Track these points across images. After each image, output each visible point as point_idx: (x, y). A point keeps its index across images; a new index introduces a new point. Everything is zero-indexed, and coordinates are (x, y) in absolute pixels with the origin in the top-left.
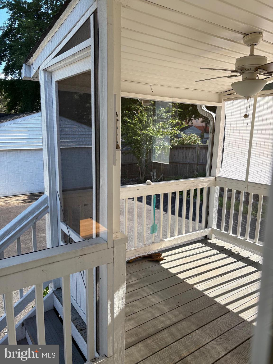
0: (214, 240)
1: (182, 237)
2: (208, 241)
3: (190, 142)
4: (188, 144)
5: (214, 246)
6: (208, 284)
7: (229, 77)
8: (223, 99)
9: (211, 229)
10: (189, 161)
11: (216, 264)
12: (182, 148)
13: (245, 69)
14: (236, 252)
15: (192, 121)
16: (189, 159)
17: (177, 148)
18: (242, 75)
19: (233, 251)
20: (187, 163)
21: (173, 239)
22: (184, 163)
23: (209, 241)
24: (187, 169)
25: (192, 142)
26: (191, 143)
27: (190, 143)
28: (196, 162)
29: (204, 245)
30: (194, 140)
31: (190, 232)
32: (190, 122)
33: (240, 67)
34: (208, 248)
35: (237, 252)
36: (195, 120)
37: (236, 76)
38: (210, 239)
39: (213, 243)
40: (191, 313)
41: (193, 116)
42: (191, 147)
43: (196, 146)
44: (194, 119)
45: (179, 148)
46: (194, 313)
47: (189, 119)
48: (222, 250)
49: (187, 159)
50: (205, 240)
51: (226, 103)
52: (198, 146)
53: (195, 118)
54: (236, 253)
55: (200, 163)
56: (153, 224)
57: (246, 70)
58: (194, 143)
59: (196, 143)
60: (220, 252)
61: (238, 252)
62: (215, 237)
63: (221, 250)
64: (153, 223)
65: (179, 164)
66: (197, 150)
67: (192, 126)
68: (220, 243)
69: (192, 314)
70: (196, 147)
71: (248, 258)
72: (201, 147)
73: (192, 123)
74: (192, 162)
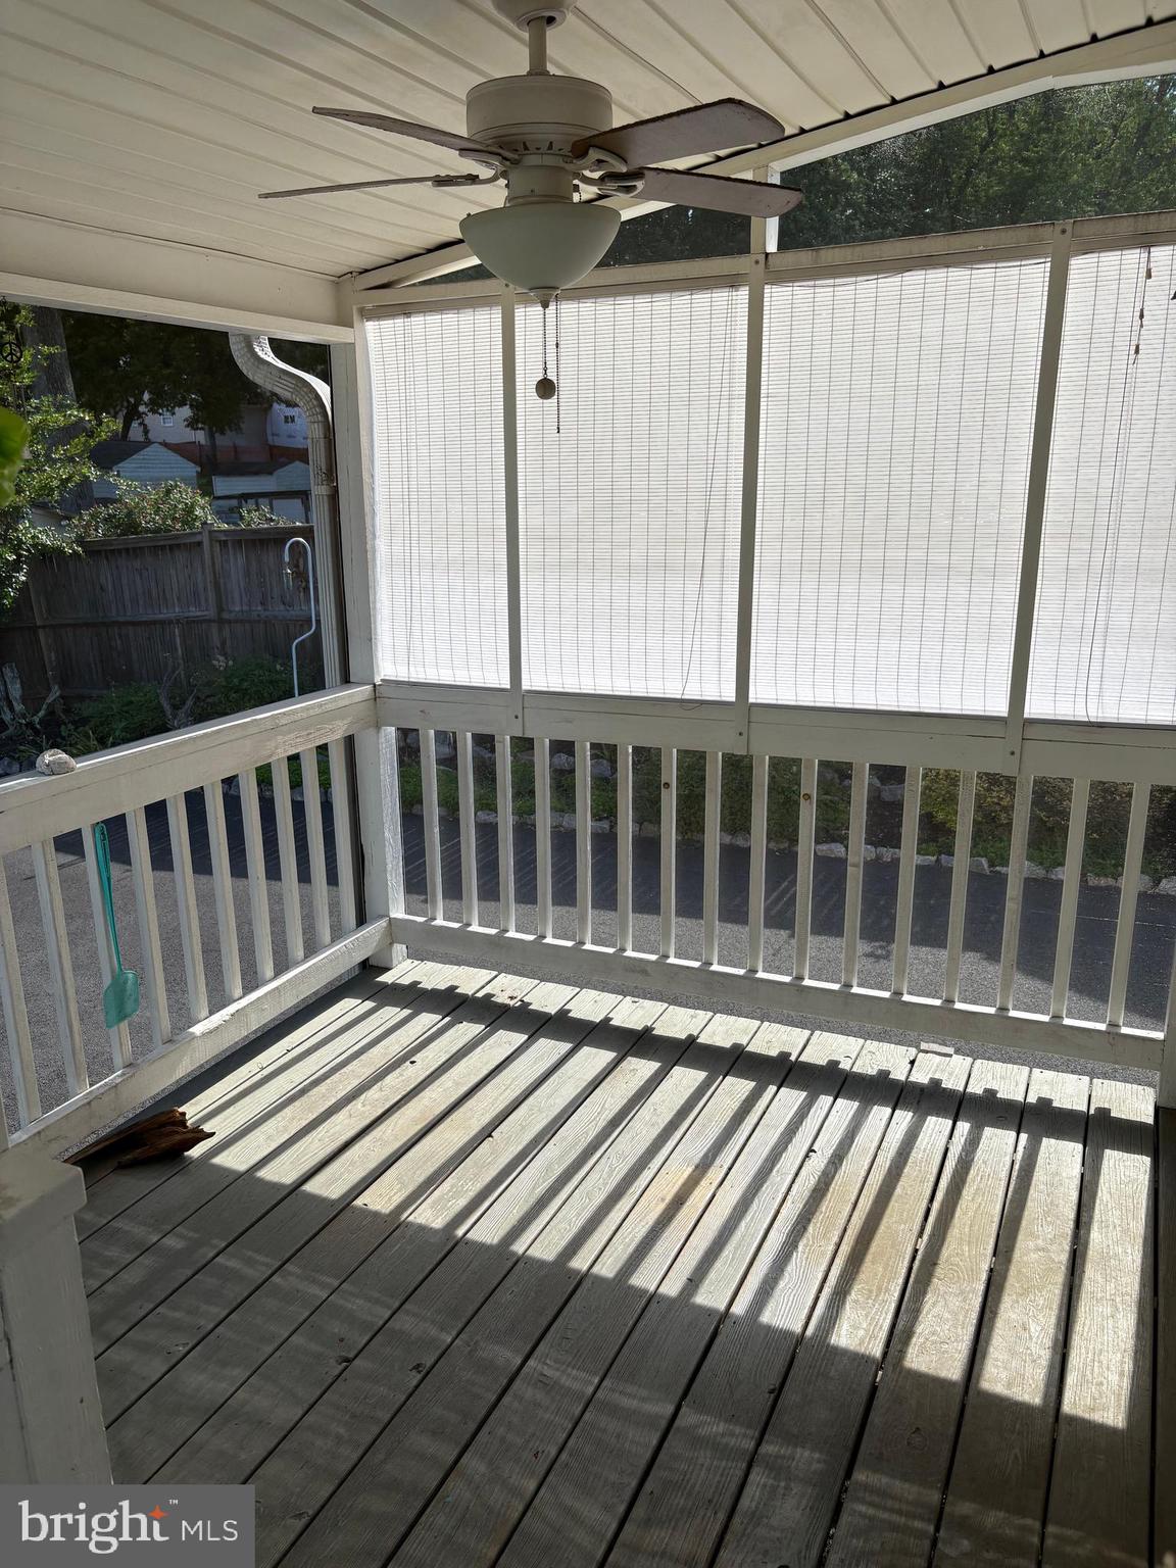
0: (403, 971)
1: (266, 994)
2: (380, 979)
3: (164, 519)
4: (157, 531)
5: (414, 998)
6: (447, 1194)
7: (441, 181)
8: (355, 308)
9: (385, 924)
10: (177, 610)
11: (450, 1084)
12: (134, 549)
13: (524, 143)
14: (512, 998)
15: (146, 422)
16: (178, 599)
17: (106, 551)
18: (504, 174)
19: (499, 1000)
20: (170, 622)
21: (227, 1018)
22: (154, 622)
23: (387, 978)
24: (176, 649)
25: (174, 519)
26: (169, 522)
27: (164, 523)
28: (211, 613)
29: (369, 1005)
30: (183, 510)
31: (297, 964)
32: (135, 424)
33: (502, 132)
34: (391, 1014)
35: (516, 1000)
36: (157, 416)
37: (473, 179)
38: (387, 969)
39: (406, 981)
40: (414, 1372)
41: (146, 397)
42: (178, 546)
43: (198, 538)
44: (154, 412)
45: (120, 551)
46: (429, 1364)
47: (125, 411)
48: (452, 1004)
49: (165, 599)
50: (365, 979)
51: (370, 326)
52: (211, 540)
53: (154, 406)
54: (512, 1003)
55: (233, 615)
56: (113, 977)
57: (526, 148)
58: (186, 523)
59: (194, 520)
60: (447, 1019)
61: (519, 998)
62: (405, 955)
63: (449, 1010)
64: (113, 971)
65: (130, 628)
66: (207, 556)
67: (148, 443)
68: (435, 975)
69: (419, 1376)
70: (200, 544)
71: (563, 1013)
72: (225, 542)
73: (146, 432)
74: (194, 612)
